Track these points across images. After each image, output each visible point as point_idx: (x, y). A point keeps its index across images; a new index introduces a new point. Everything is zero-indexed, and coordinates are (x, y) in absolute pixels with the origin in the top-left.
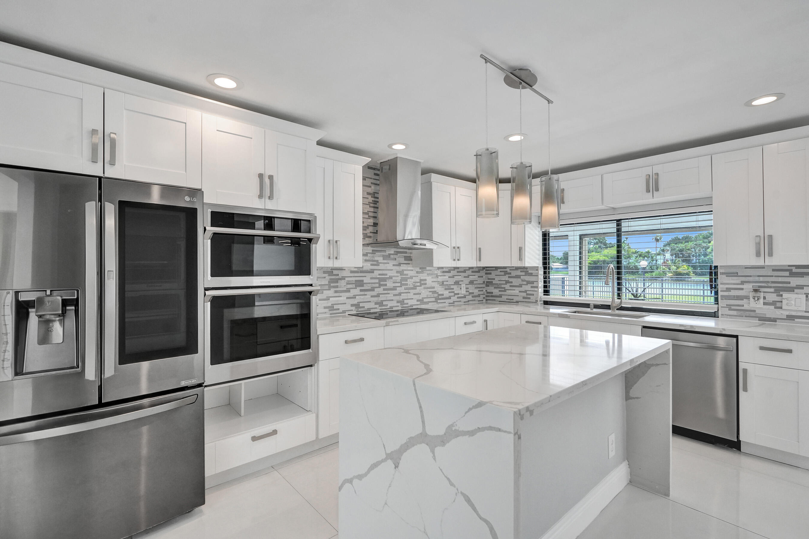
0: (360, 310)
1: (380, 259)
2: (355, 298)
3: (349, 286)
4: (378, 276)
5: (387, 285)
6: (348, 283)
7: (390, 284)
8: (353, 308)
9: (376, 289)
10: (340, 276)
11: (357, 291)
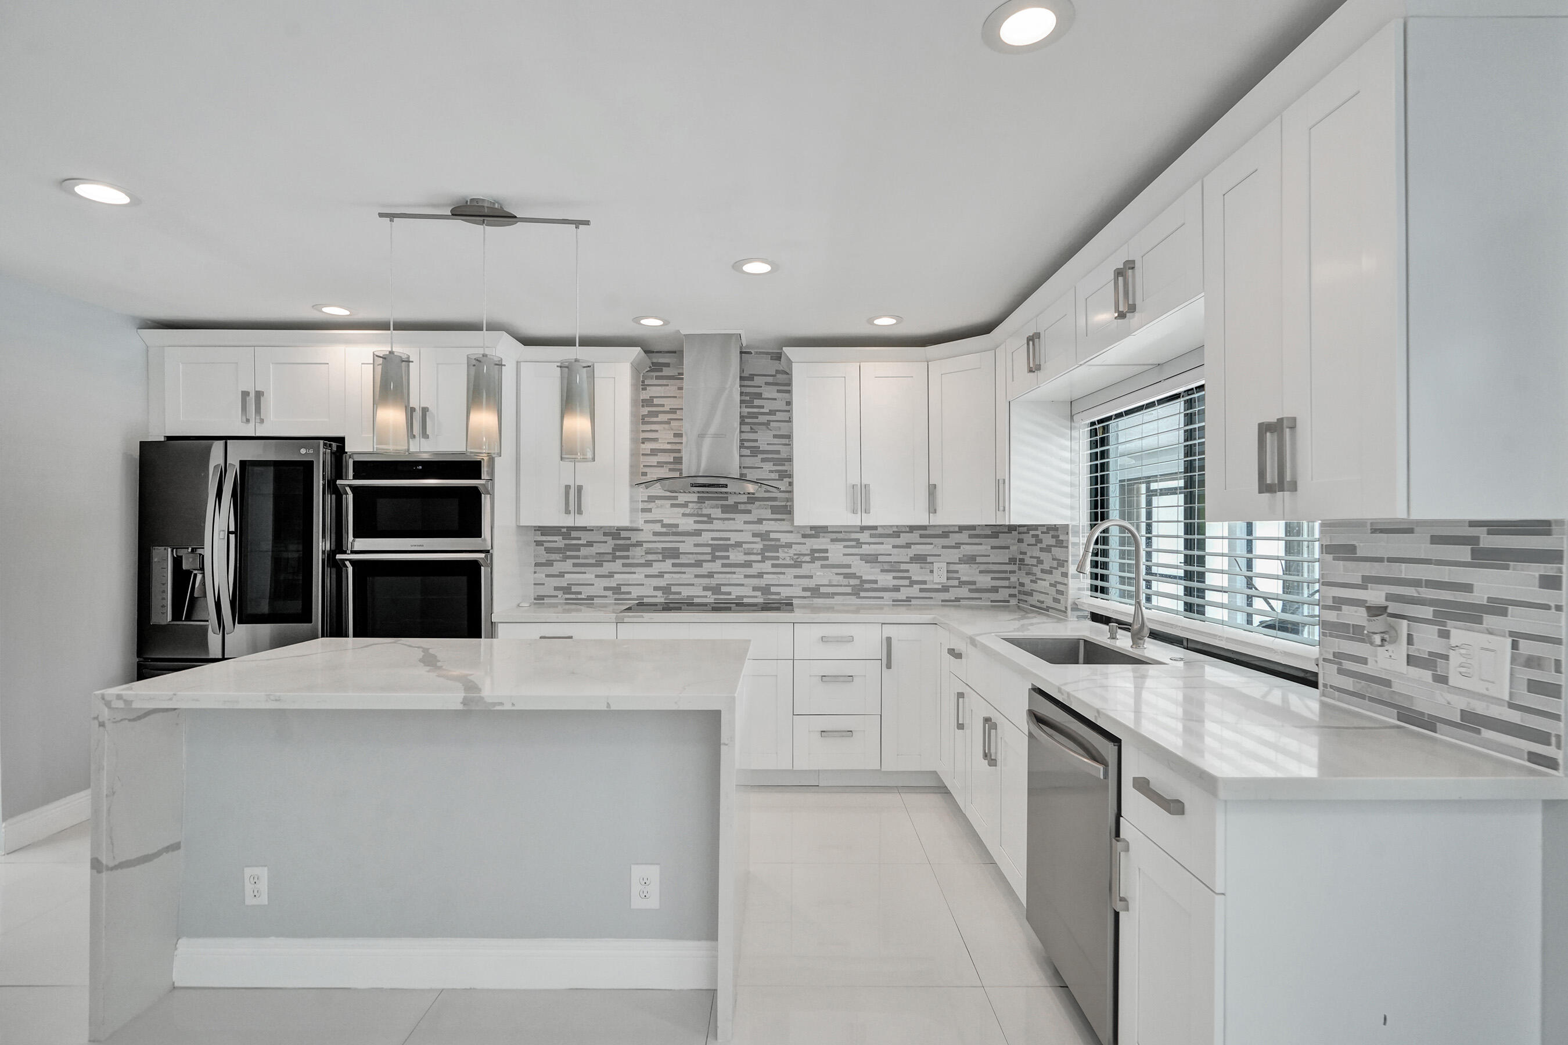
0: (671, 597)
1: (717, 513)
2: (663, 576)
3: (650, 557)
4: (711, 542)
5: (731, 558)
6: (648, 552)
7: (736, 556)
8: (659, 593)
9: (704, 564)
11: (667, 565)
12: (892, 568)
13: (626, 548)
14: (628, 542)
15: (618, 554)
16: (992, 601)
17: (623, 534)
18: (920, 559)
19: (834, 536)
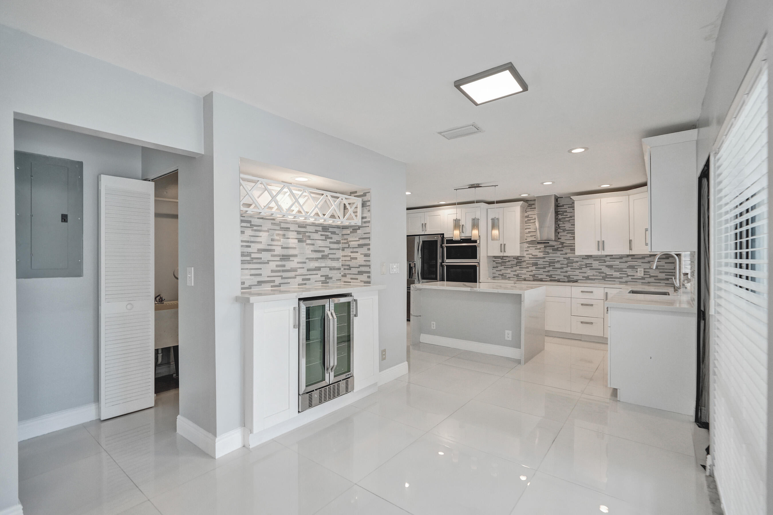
0: (535, 278)
1: (551, 251)
2: (532, 272)
3: (528, 265)
4: (548, 261)
5: (556, 266)
6: (528, 264)
7: (557, 265)
8: (531, 277)
9: (546, 268)
10: (523, 260)
11: (534, 268)
12: (620, 270)
13: (520, 262)
14: (521, 261)
15: (518, 264)
16: (666, 284)
17: (519, 258)
18: (632, 267)
19: (595, 258)
